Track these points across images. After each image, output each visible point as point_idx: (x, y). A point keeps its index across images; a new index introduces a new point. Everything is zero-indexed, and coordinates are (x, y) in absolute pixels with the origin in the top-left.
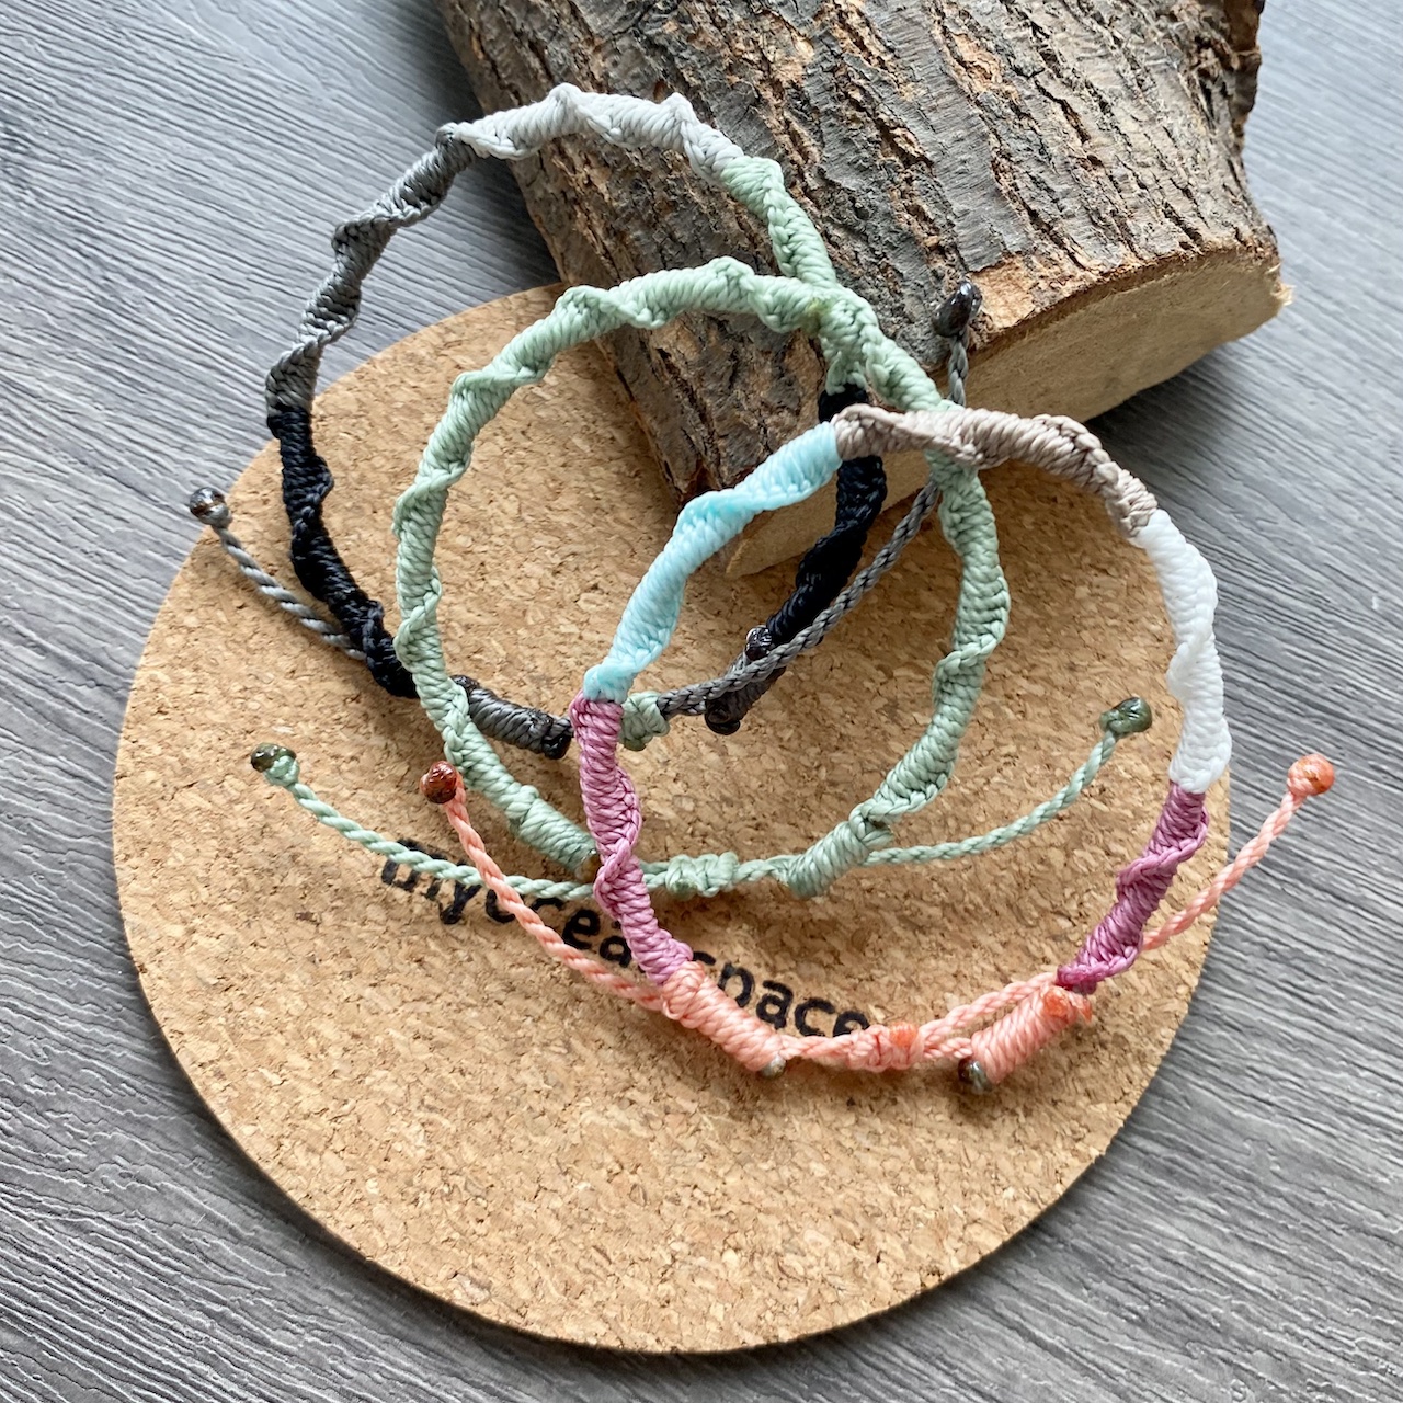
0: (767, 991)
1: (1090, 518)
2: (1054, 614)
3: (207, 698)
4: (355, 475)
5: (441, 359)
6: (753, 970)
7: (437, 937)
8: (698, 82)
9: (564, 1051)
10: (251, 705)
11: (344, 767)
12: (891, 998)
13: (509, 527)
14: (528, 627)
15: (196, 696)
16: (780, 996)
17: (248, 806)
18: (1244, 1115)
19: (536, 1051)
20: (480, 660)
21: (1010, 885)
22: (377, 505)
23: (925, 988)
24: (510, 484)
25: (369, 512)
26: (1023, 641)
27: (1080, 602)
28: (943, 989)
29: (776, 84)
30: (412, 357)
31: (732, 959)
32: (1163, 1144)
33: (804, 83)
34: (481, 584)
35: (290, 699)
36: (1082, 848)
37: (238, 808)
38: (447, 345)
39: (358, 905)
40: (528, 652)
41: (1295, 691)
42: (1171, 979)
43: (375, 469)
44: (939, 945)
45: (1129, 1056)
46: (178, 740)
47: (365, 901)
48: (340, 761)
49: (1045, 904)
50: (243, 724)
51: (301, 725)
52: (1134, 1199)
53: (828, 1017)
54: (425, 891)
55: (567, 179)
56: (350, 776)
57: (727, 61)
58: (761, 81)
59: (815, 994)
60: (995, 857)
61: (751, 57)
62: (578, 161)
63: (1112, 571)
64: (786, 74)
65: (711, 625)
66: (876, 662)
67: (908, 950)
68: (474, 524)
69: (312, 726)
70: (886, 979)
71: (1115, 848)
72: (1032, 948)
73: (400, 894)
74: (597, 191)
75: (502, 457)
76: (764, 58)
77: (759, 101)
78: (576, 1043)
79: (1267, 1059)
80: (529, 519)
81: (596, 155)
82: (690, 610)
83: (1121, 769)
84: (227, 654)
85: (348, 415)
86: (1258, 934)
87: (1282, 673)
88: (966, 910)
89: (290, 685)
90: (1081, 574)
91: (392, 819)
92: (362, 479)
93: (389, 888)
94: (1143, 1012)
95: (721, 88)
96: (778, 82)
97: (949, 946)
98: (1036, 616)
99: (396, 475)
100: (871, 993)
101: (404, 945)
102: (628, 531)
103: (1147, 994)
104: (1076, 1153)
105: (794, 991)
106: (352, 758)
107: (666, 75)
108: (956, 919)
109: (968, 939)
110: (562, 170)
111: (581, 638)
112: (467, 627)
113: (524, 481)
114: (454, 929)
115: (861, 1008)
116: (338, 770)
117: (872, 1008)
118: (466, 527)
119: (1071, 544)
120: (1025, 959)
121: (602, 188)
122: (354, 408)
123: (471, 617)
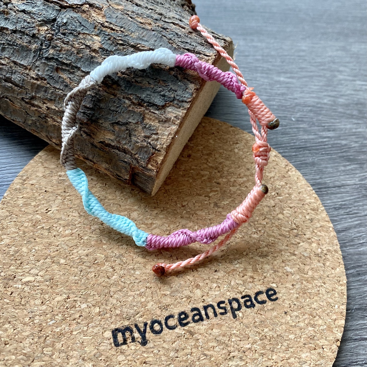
0: (244, 300)
1: (225, 133)
2: (234, 159)
3: (19, 329)
4: (21, 232)
5: (25, 185)
6: (236, 297)
7: (144, 352)
8: (70, 61)
9: (205, 357)
10: (35, 322)
11: (79, 321)
12: (274, 279)
13: (79, 220)
14: (105, 244)
15: (15, 331)
16: (248, 298)
17: (57, 354)
18: (362, 249)
19: (198, 363)
20: (98, 262)
21: (277, 230)
22: (34, 237)
23: (279, 270)
24: (71, 208)
25: (33, 240)
26: (233, 170)
27: (238, 153)
28: (283, 267)
29: (94, 51)
30: (16, 189)
31: (228, 297)
32: (353, 269)
33: (103, 46)
34: (83, 240)
35: (47, 311)
36: (284, 210)
37: (54, 357)
38: (24, 180)
39: (114, 360)
40: (110, 251)
41: (294, 147)
42: (327, 228)
43: (26, 227)
44: (273, 257)
45: (333, 253)
46: (19, 349)
47: (115, 357)
48: (77, 320)
49: (287, 229)
50: (37, 329)
51: (56, 317)
52: (358, 287)
53: (263, 295)
54: (131, 341)
55: (39, 112)
56: (84, 322)
57: (75, 52)
58: (90, 52)
59: (256, 291)
60: (268, 226)
61: (82, 47)
62: (40, 105)
63: (239, 142)
64: (96, 46)
65: (156, 212)
66: (204, 195)
67: (268, 263)
68: (68, 225)
69: (60, 315)
70: (268, 275)
71: (291, 205)
72: (293, 242)
73: (124, 347)
74: (52, 109)
75: (63, 202)
76: (86, 46)
77: (92, 57)
78: (206, 352)
79: (355, 233)
80: (83, 214)
81: (46, 99)
82: (147, 211)
83: (277, 186)
84: (16, 311)
85: (7, 217)
86: (331, 206)
87: (288, 145)
88: (272, 243)
89: (44, 307)
90: (233, 147)
91: (105, 326)
92: (24, 233)
93: (120, 348)
94: (328, 240)
95: (78, 60)
96: (95, 50)
97: (276, 255)
98: (231, 162)
99: (34, 225)
100: (268, 281)
101: (137, 361)
102: (114, 201)
103: (325, 235)
104: (342, 285)
105: (250, 294)
106: (80, 316)
107: (58, 65)
108: (272, 247)
109: (278, 250)
110: (36, 110)
111: (122, 237)
112: (87, 255)
113: (74, 205)
114: (148, 346)
115: (268, 286)
116: (78, 323)
117: (271, 285)
118: (66, 228)
119: (225, 141)
120: (294, 246)
121: (54, 107)
122: (8, 214)
123: (86, 252)
